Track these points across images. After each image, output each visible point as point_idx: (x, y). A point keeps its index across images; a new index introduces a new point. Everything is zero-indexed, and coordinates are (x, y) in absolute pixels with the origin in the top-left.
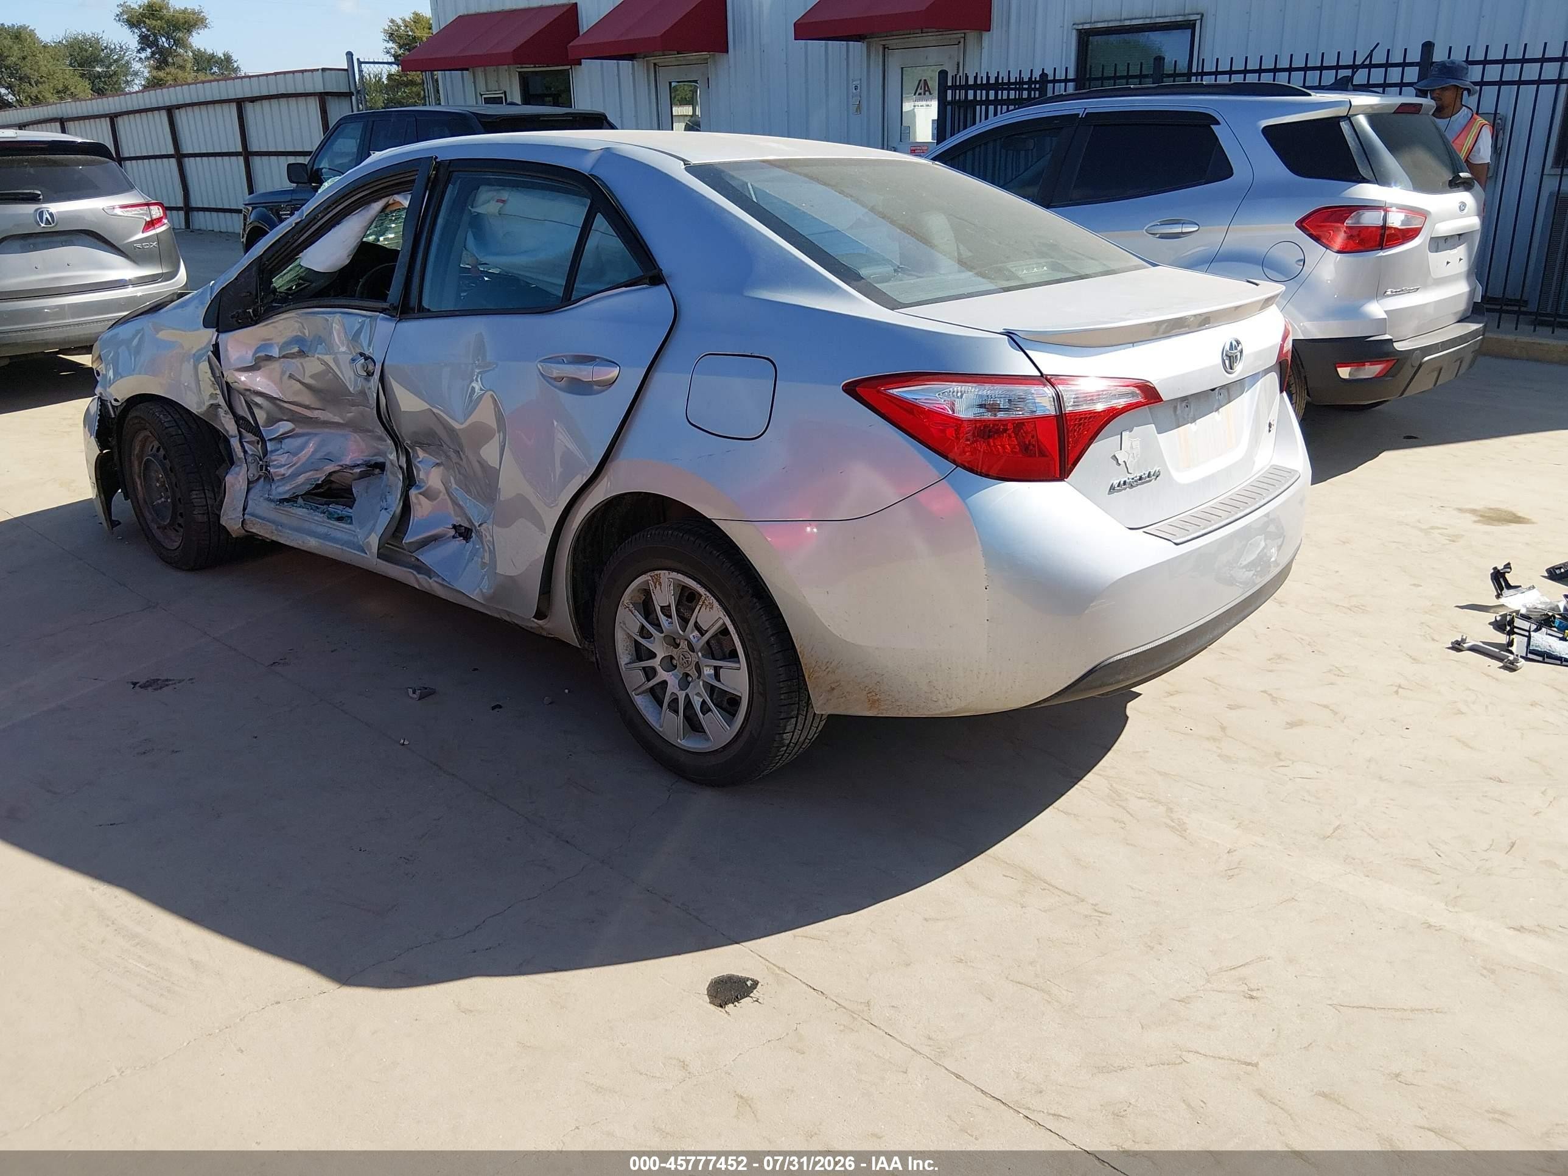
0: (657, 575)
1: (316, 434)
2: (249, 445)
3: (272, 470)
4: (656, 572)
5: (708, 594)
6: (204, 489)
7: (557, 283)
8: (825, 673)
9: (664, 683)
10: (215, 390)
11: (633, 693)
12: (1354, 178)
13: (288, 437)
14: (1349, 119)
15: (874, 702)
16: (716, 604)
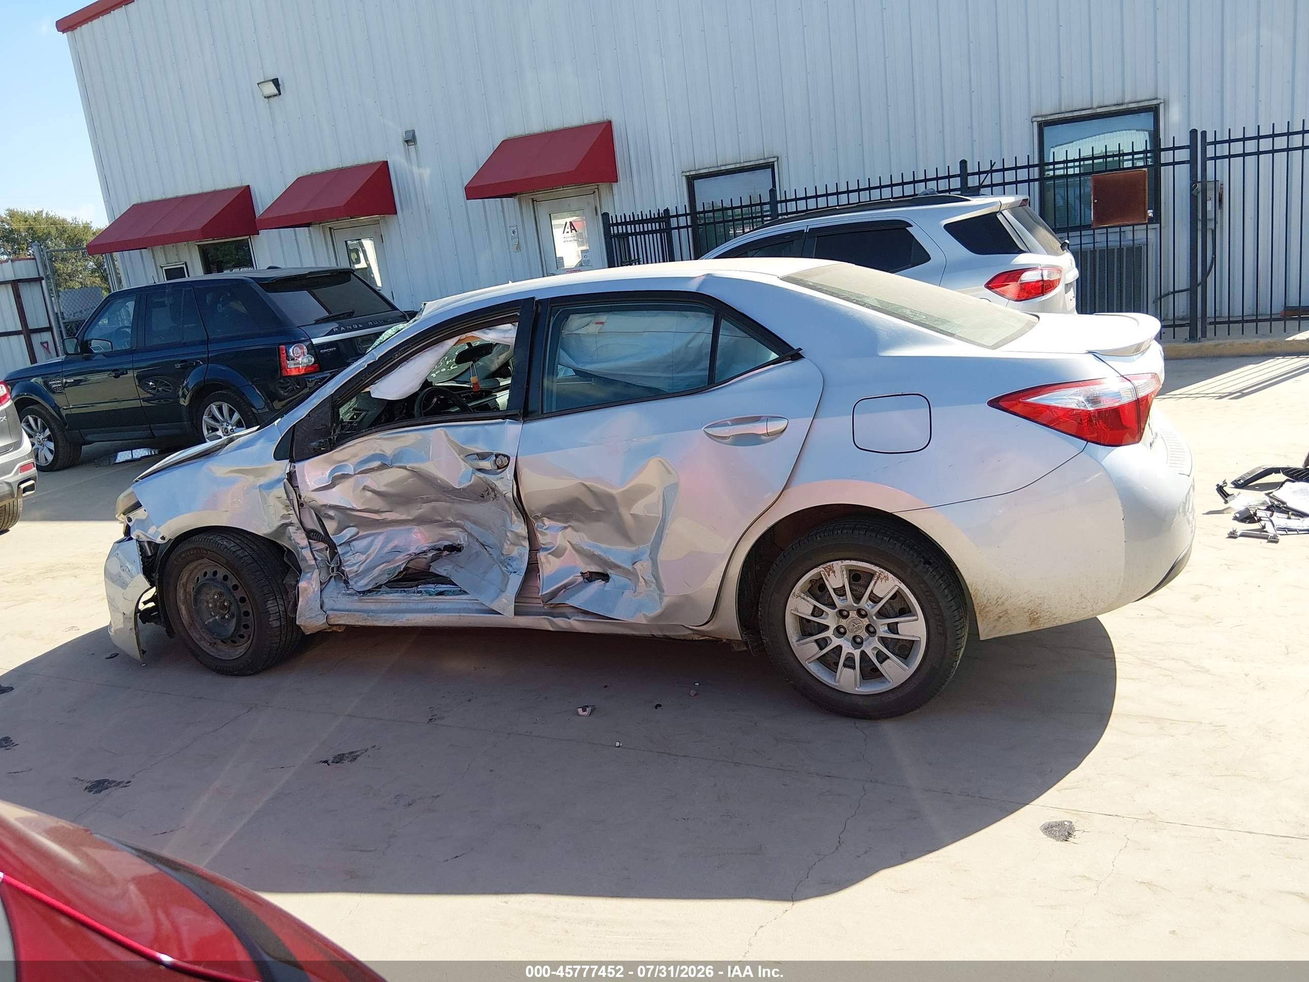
0: (829, 566)
1: (380, 534)
2: (318, 553)
3: (347, 569)
4: (828, 564)
5: (882, 570)
6: (276, 598)
7: (701, 371)
8: (995, 606)
9: (839, 648)
10: (288, 511)
11: (806, 662)
12: (1015, 251)
13: (354, 540)
14: (1001, 213)
15: (1035, 619)
16: (890, 576)
